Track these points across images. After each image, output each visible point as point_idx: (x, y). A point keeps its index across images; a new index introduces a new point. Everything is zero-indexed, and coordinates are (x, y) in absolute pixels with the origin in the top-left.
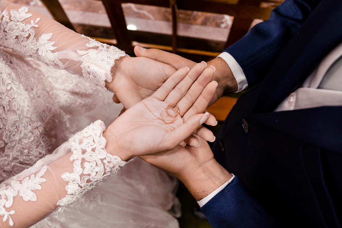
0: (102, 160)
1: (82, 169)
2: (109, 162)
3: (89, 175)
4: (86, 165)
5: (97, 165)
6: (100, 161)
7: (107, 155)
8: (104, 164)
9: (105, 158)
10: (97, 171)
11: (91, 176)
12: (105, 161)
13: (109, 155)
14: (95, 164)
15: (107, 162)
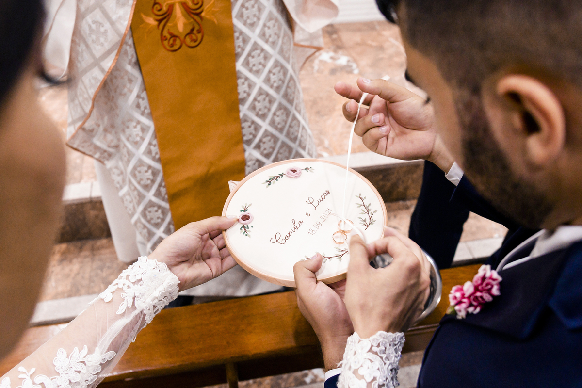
0: (370, 350)
1: (363, 380)
2: (378, 346)
3: (375, 379)
4: (361, 372)
5: (371, 361)
6: (370, 353)
7: (370, 341)
8: (376, 353)
9: (372, 346)
10: (377, 368)
11: (378, 379)
12: (375, 349)
13: (371, 338)
14: (369, 361)
15: (377, 348)
